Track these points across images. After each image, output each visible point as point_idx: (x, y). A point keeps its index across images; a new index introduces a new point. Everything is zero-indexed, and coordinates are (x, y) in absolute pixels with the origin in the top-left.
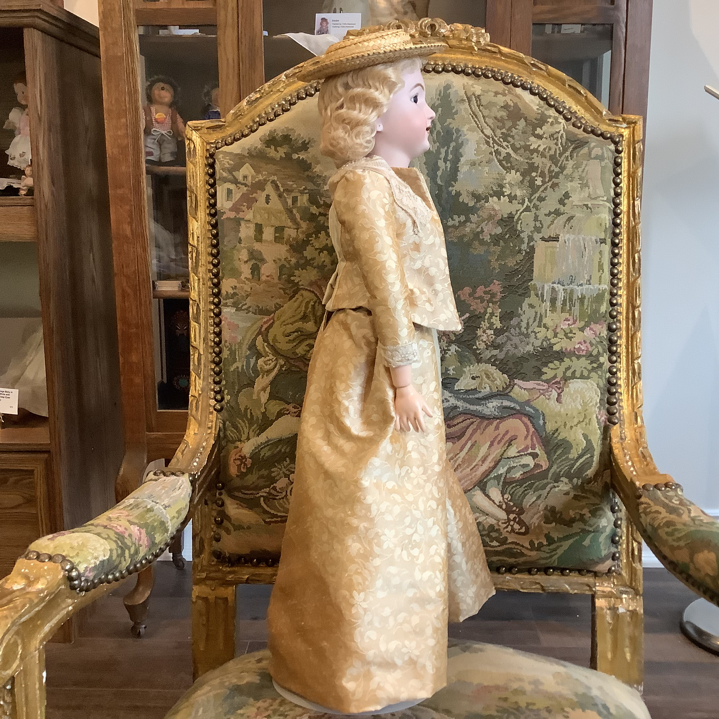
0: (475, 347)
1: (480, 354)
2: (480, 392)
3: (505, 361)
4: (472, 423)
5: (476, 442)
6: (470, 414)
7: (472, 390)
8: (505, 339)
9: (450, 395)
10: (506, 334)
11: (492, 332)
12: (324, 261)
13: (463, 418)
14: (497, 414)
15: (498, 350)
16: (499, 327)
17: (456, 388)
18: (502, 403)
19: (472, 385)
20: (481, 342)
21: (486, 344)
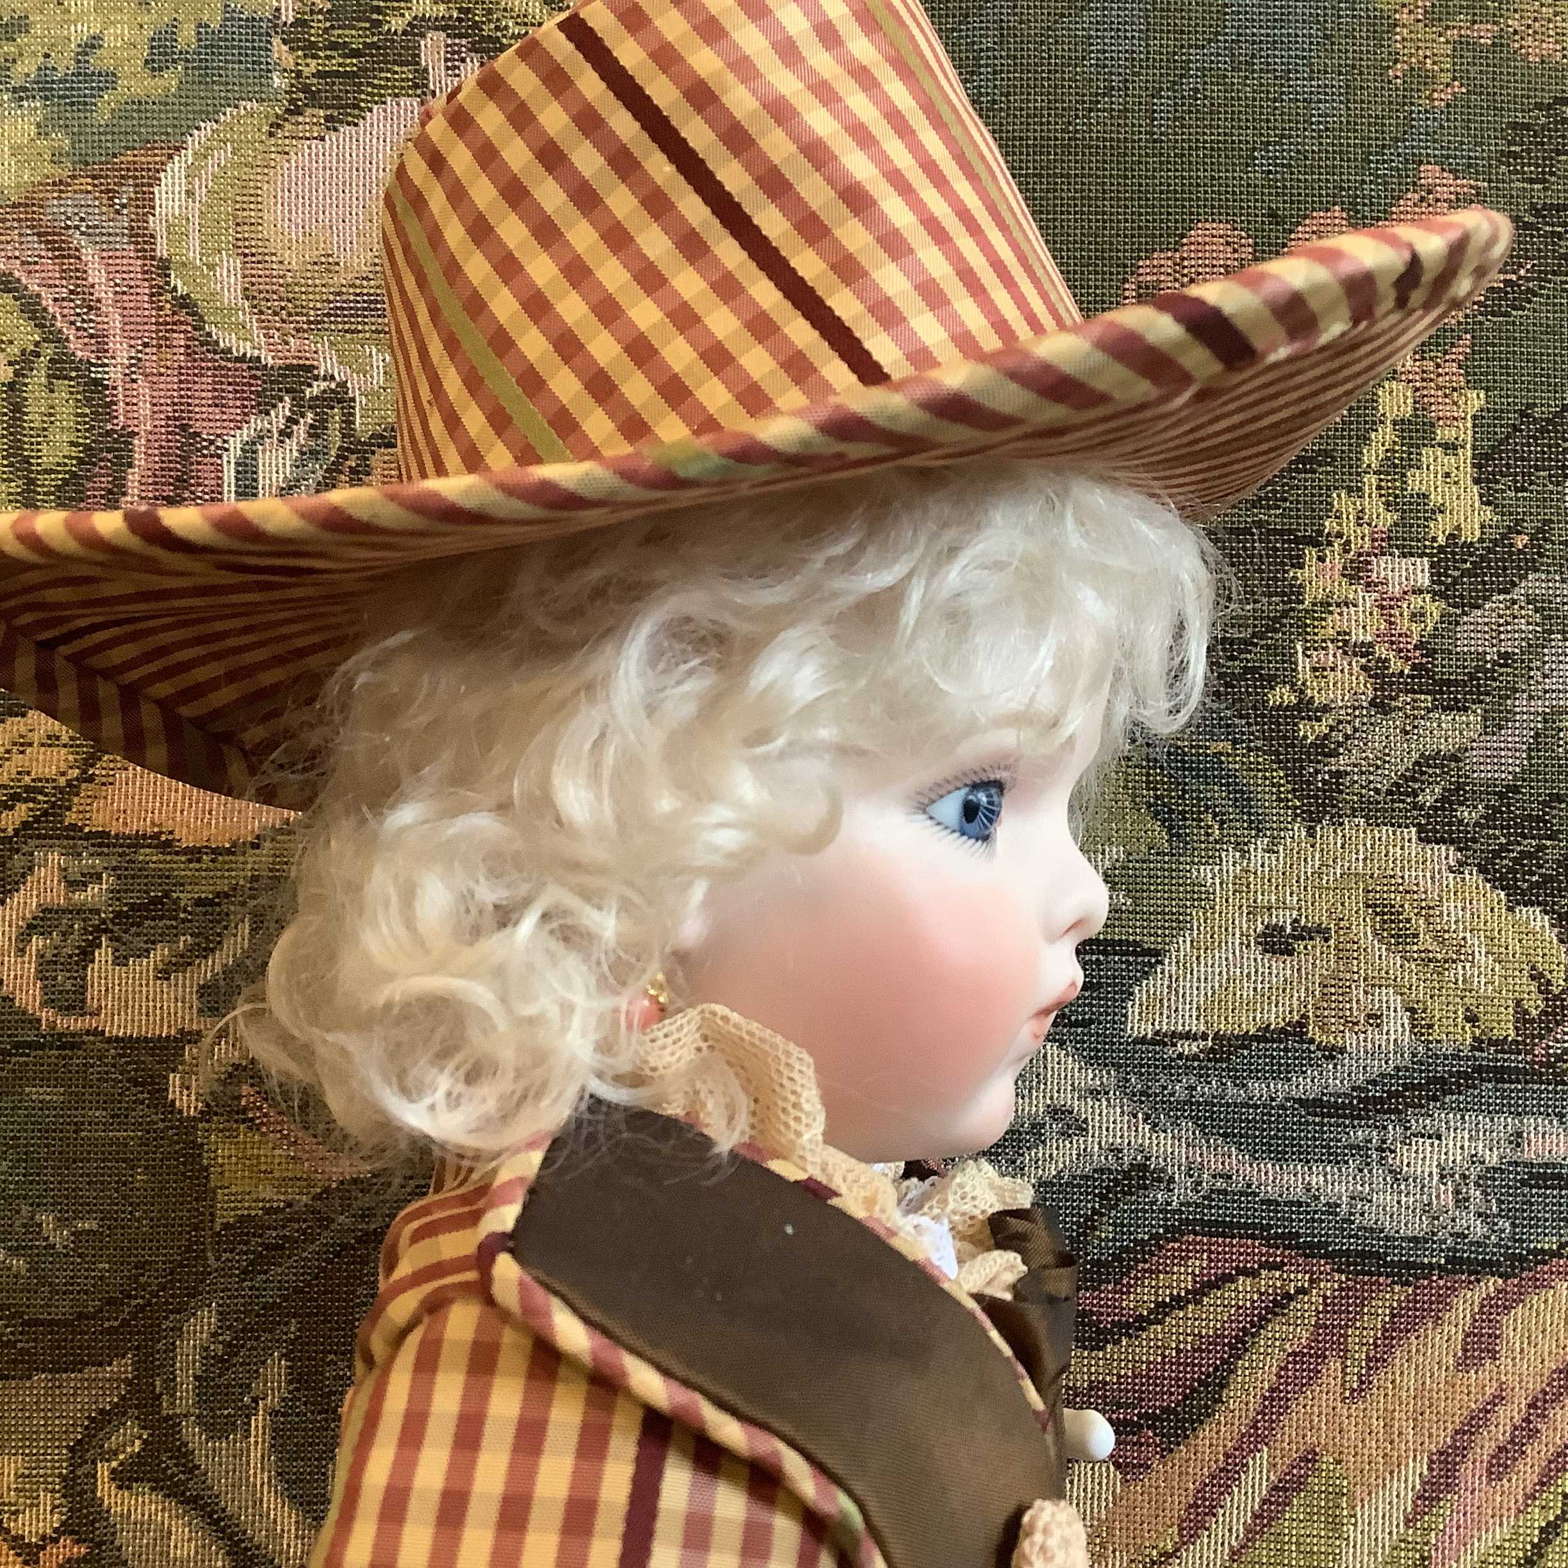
0: (1282, 695)
1: (1324, 748)
2: (1332, 1053)
3: (1527, 804)
4: (1279, 1304)
5: (1310, 1458)
6: (1258, 1232)
7: (1265, 1035)
8: (1525, 625)
9: (1090, 1078)
10: (1533, 584)
11: (1420, 572)
12: (93, 44)
13: (1197, 1264)
14: (1479, 1229)
15: (1474, 718)
16: (1471, 533)
17: (1138, 1025)
18: (1516, 1142)
19: (1266, 997)
20: (1331, 656)
21: (1377, 672)
